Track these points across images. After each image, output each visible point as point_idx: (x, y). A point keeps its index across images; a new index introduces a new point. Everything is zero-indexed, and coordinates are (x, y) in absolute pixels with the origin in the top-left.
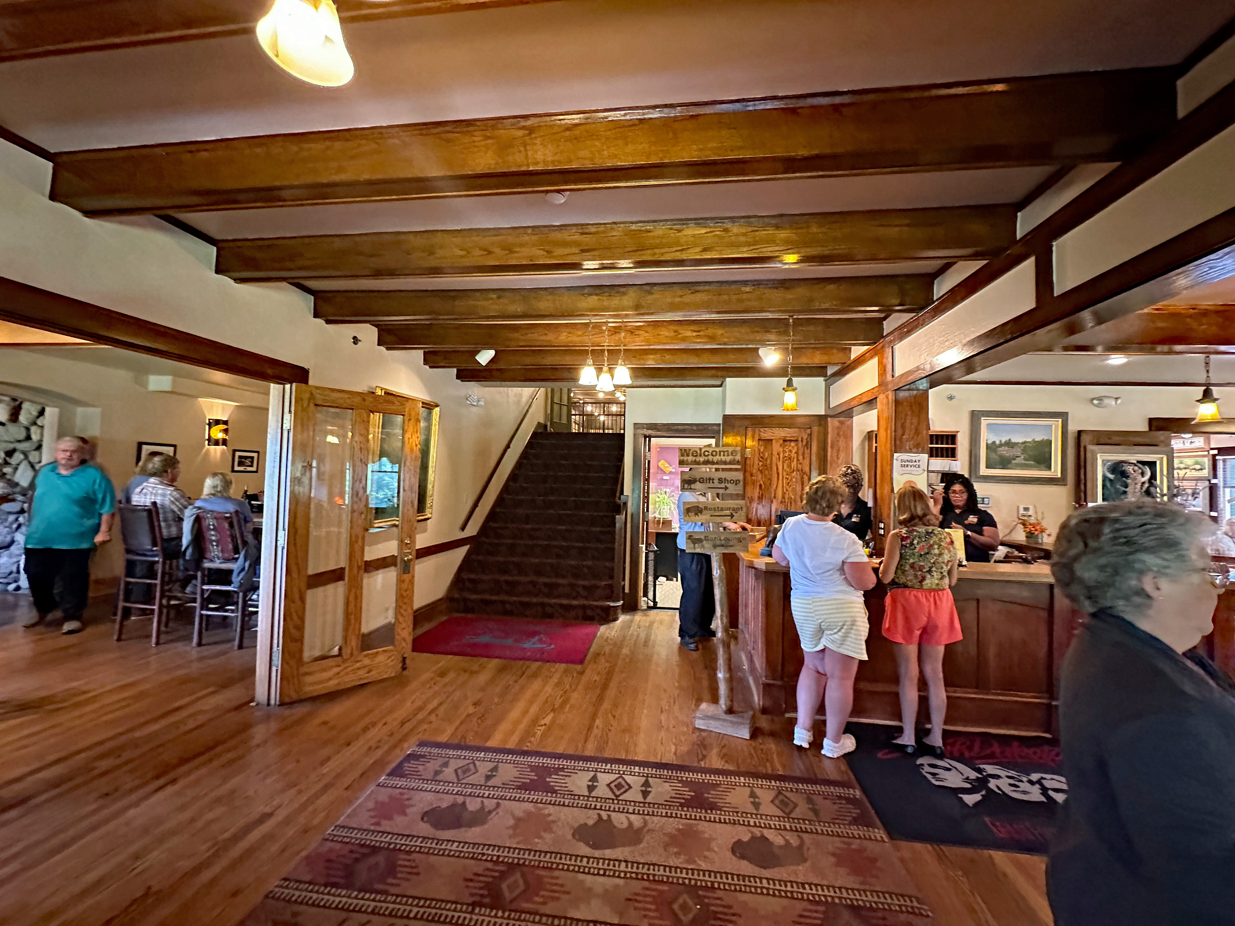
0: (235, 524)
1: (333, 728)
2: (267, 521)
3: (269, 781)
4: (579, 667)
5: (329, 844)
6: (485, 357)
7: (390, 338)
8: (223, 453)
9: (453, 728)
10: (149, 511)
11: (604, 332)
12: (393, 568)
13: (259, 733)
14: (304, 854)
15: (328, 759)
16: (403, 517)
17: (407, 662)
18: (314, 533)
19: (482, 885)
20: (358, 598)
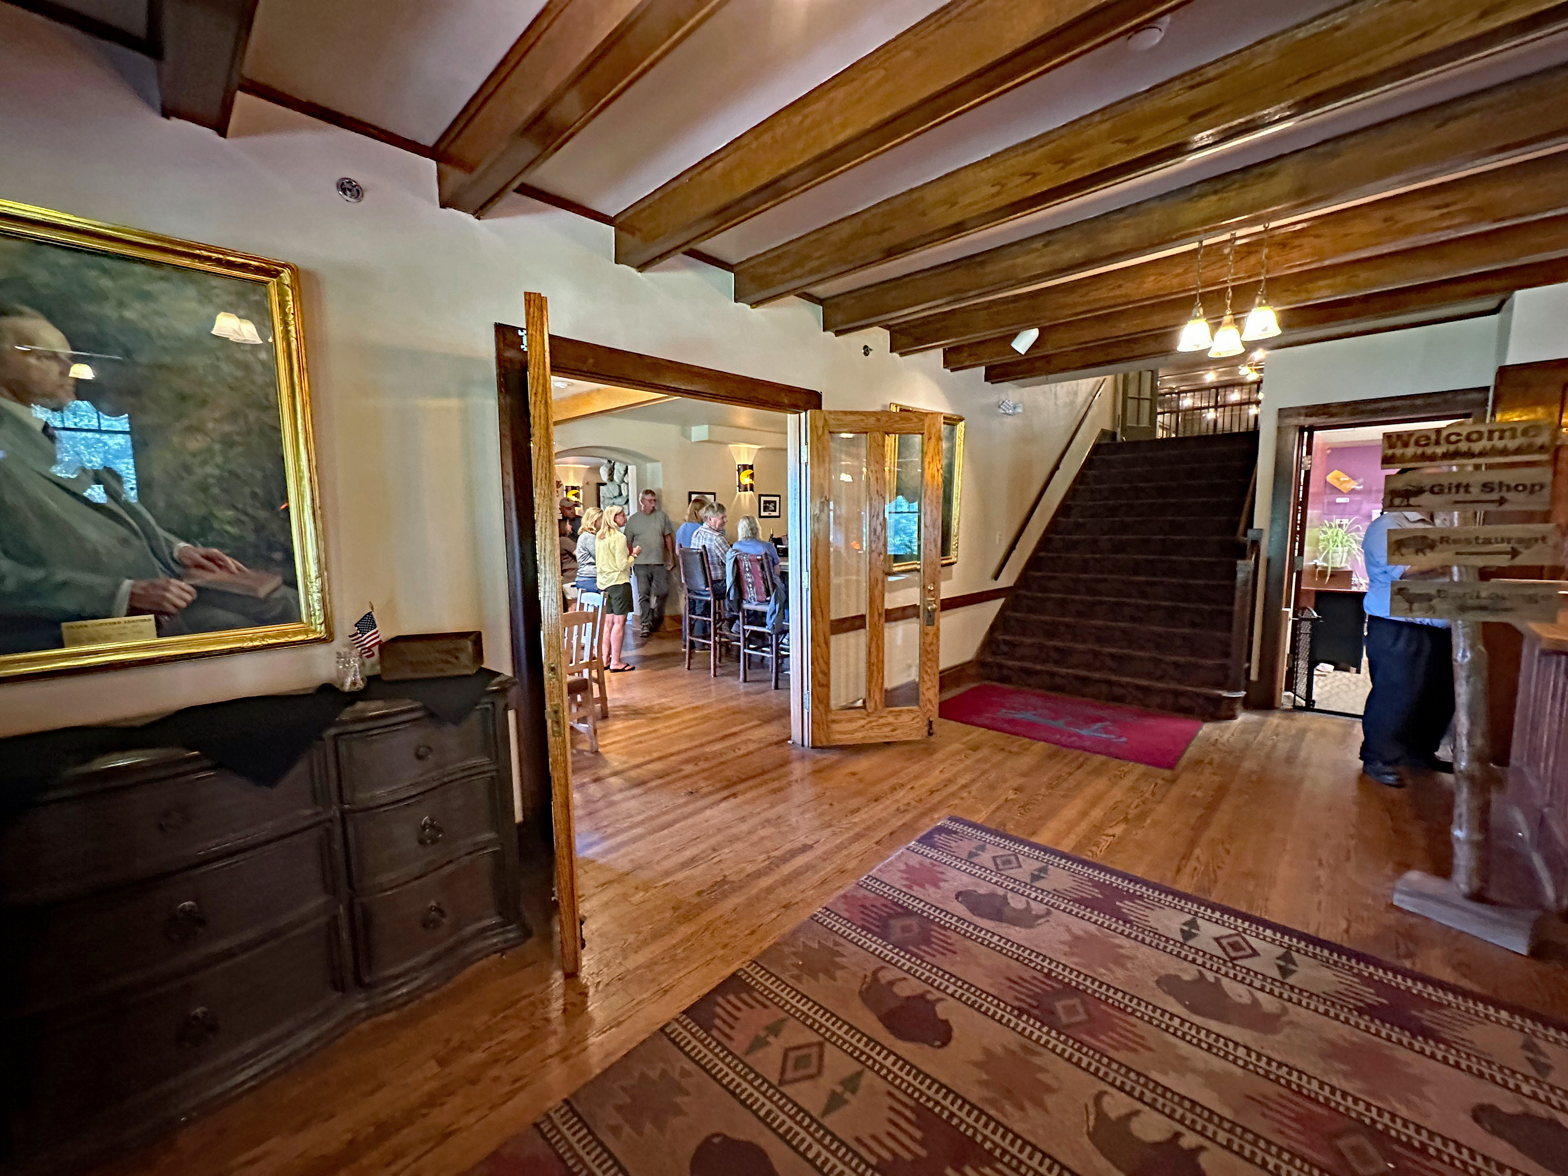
0: (765, 565)
1: (861, 780)
2: (792, 565)
3: (808, 816)
4: (1167, 773)
5: (863, 892)
6: (1024, 342)
7: (904, 340)
8: (751, 498)
9: (990, 811)
10: (701, 554)
11: (1226, 257)
12: (915, 619)
13: (798, 769)
14: (841, 892)
15: (858, 810)
16: (925, 558)
17: (934, 726)
18: (835, 581)
19: (1031, 993)
20: (880, 648)
